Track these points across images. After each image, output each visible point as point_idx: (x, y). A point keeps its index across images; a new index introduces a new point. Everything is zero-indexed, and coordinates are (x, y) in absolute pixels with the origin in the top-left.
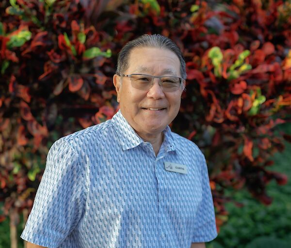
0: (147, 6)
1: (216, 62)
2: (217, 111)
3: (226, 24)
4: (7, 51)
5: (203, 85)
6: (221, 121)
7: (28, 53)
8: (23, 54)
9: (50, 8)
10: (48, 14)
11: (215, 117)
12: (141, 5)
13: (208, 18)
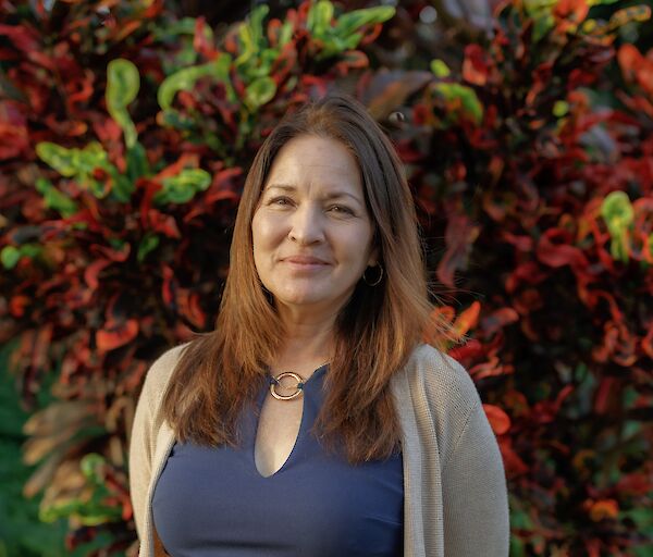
0: (454, 106)
1: (617, 225)
2: (619, 339)
3: (622, 139)
4: (153, 214)
5: (584, 280)
6: (630, 361)
7: (198, 217)
8: (187, 219)
9: (251, 117)
10: (244, 128)
11: (617, 352)
12: (440, 105)
13: (586, 128)
